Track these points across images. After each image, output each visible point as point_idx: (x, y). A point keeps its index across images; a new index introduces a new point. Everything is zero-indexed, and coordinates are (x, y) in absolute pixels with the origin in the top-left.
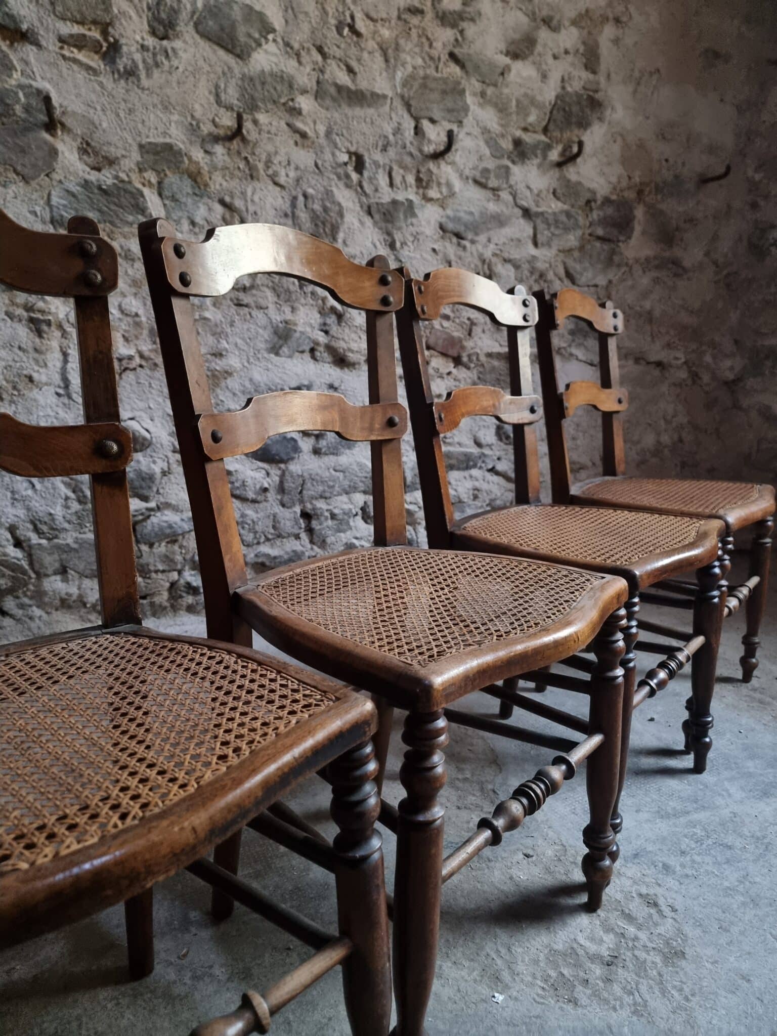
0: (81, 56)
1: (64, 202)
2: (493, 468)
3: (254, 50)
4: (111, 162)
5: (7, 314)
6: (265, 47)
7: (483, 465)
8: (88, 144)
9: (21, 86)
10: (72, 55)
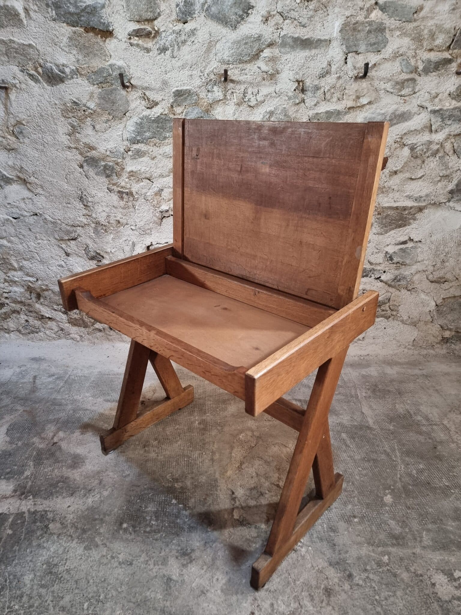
0: (140, 42)
1: (133, 129)
2: (380, 277)
3: (239, 22)
4: (157, 104)
5: (108, 188)
6: (246, 19)
7: (372, 275)
8: (145, 94)
9: (111, 66)
10: (135, 42)
